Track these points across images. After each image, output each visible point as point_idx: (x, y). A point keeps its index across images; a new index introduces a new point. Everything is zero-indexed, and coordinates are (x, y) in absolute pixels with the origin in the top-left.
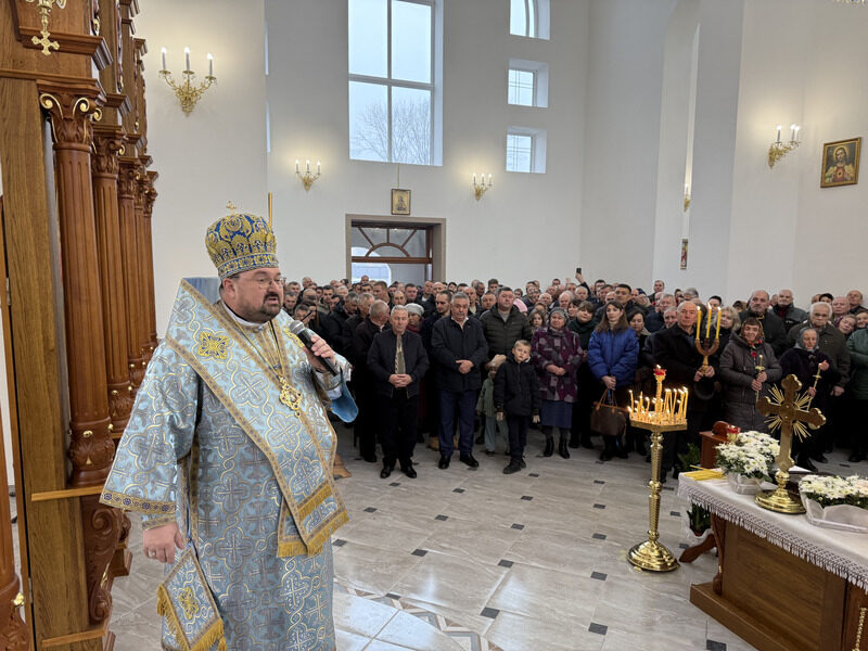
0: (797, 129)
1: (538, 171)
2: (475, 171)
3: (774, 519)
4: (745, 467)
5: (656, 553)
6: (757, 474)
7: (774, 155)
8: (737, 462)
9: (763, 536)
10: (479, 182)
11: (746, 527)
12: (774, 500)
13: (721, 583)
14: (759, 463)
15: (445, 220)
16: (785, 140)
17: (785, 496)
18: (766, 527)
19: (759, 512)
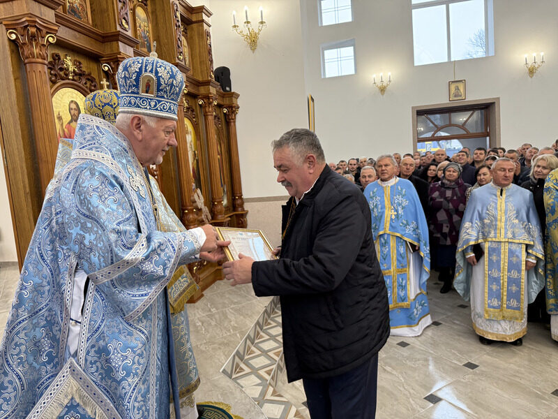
10: (530, 62)
15: (498, 98)
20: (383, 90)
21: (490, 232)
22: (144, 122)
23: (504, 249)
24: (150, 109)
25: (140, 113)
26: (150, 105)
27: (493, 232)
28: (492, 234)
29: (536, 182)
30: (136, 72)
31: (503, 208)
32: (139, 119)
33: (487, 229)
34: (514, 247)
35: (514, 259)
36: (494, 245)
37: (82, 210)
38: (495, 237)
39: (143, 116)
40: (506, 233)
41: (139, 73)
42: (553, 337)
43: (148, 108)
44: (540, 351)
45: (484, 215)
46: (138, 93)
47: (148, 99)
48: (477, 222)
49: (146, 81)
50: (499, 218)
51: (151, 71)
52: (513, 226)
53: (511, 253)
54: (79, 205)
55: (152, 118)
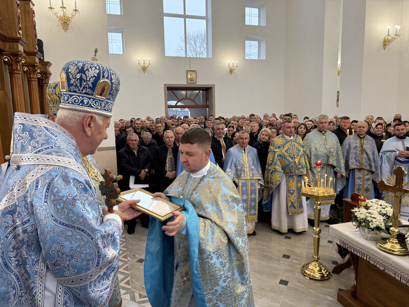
0: (399, 27)
1: (261, 59)
2: (229, 60)
3: (389, 259)
4: (370, 224)
5: (318, 268)
6: (378, 228)
7: (386, 43)
8: (365, 220)
9: (382, 268)
10: (231, 65)
11: (371, 261)
12: (388, 246)
13: (356, 291)
14: (379, 221)
15: (214, 85)
16: (392, 34)
17: (396, 243)
18: (384, 264)
19: (379, 253)
20: (144, 69)
21: (241, 174)
22: (95, 120)
23: (249, 183)
24: (100, 109)
25: (92, 113)
26: (101, 106)
27: (243, 174)
28: (242, 176)
29: (261, 143)
30: (94, 76)
31: (247, 160)
32: (92, 117)
33: (239, 173)
34: (253, 181)
35: (253, 188)
36: (244, 181)
37: (59, 219)
38: (245, 177)
39: (96, 116)
40: (250, 174)
41: (97, 78)
42: (273, 228)
43: (99, 108)
44: (268, 236)
45: (237, 164)
46: (92, 95)
47: (100, 100)
48: (233, 168)
49: (103, 86)
50: (245, 165)
51: (107, 78)
52: (252, 170)
53: (252, 185)
54: (54, 215)
55: (101, 117)
